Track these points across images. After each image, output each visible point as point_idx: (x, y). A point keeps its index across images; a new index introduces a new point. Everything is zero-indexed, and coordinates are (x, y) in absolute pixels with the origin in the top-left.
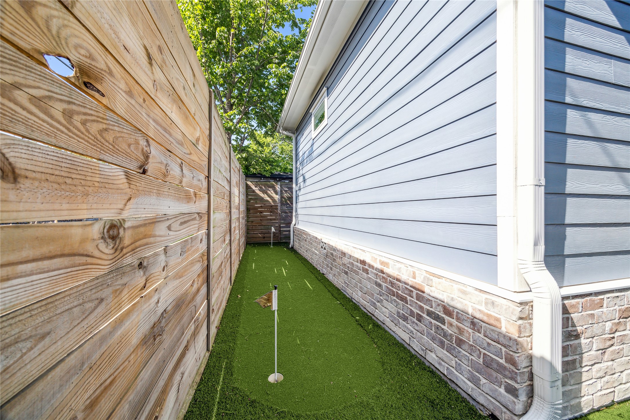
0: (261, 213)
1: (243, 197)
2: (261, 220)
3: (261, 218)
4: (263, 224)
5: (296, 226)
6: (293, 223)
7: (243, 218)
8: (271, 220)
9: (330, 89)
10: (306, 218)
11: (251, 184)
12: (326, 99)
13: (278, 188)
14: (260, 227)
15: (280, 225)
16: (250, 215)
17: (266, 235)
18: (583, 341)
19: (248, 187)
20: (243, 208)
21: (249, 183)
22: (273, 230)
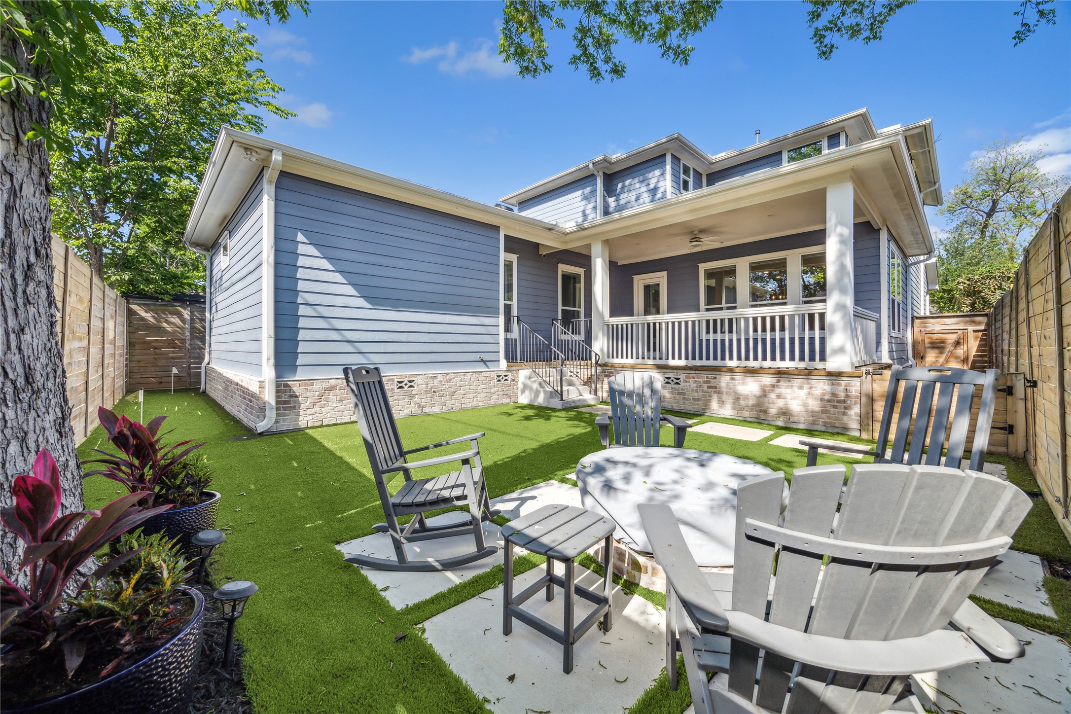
0: (156, 348)
1: (122, 329)
2: (155, 358)
3: (156, 357)
4: (159, 364)
5: (211, 365)
6: (206, 360)
7: (121, 356)
8: (173, 358)
9: (232, 233)
10: (223, 355)
11: (139, 308)
12: (228, 241)
13: (186, 314)
14: (153, 369)
15: (189, 366)
16: (136, 351)
17: (164, 380)
18: (300, 399)
19: (131, 313)
20: (121, 342)
21: (134, 307)
22: (175, 370)
